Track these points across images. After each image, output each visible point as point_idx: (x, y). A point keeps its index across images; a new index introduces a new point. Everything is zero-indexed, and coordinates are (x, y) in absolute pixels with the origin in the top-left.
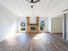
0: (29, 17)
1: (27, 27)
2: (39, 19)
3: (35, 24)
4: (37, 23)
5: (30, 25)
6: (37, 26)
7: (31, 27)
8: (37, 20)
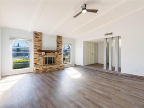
0: (41, 33)
1: (35, 58)
2: (61, 42)
3: (54, 52)
4: (57, 49)
5: (43, 54)
6: (58, 56)
7: (46, 58)
8: (58, 42)
